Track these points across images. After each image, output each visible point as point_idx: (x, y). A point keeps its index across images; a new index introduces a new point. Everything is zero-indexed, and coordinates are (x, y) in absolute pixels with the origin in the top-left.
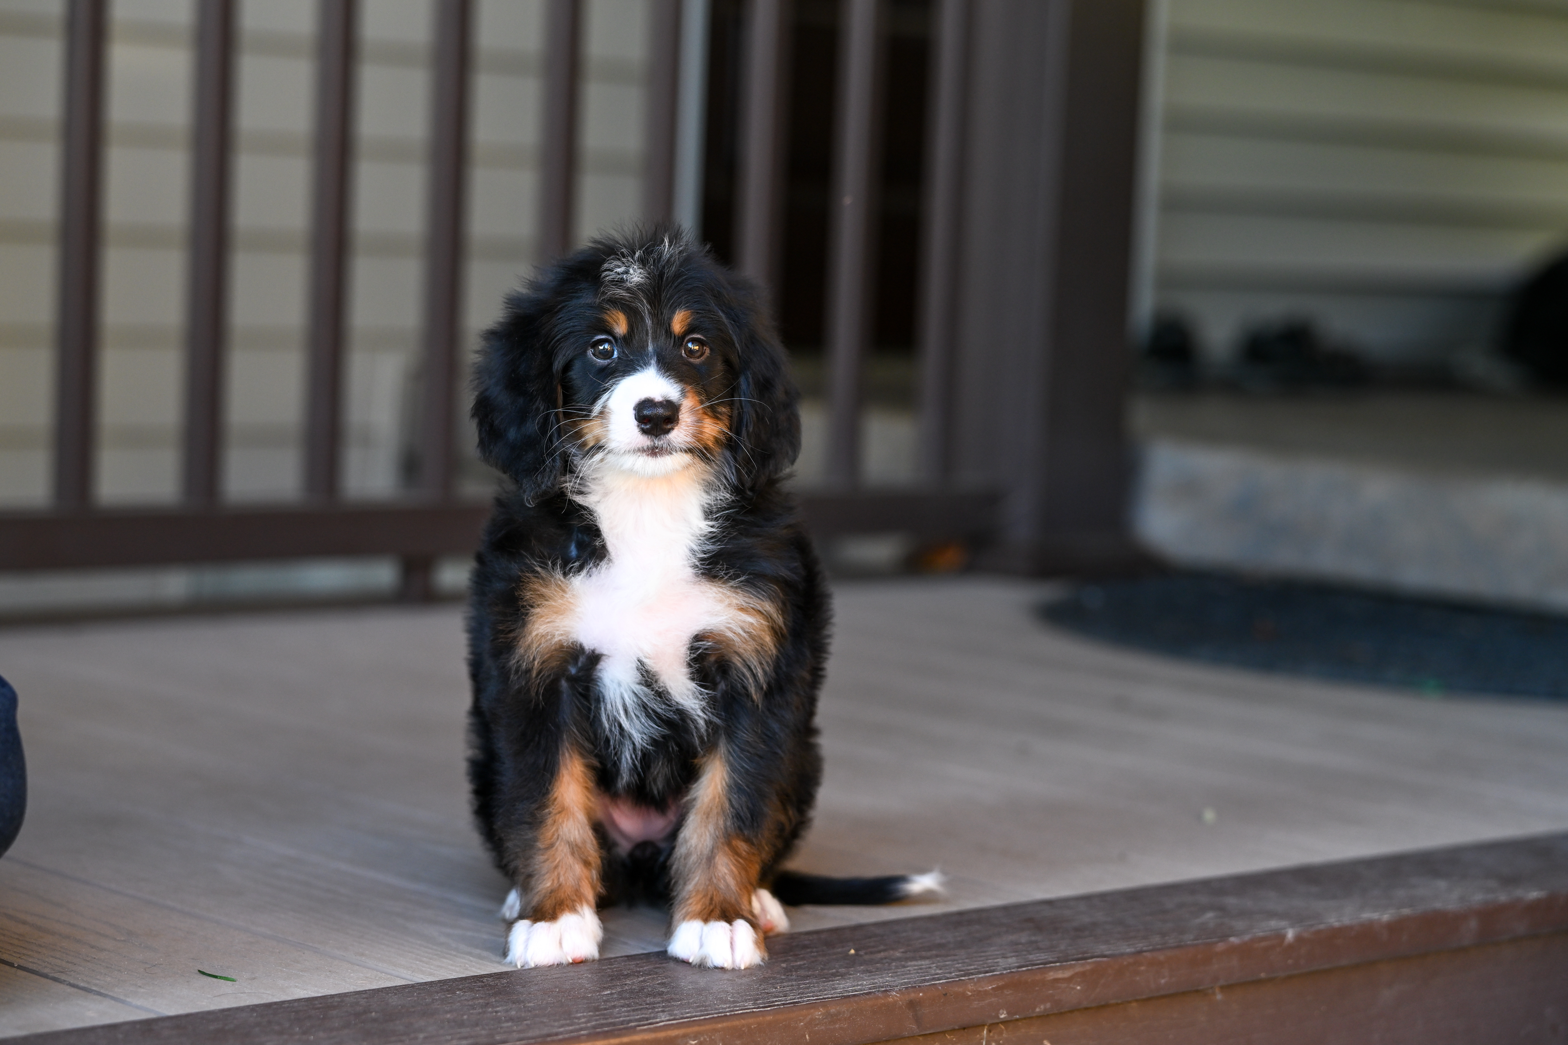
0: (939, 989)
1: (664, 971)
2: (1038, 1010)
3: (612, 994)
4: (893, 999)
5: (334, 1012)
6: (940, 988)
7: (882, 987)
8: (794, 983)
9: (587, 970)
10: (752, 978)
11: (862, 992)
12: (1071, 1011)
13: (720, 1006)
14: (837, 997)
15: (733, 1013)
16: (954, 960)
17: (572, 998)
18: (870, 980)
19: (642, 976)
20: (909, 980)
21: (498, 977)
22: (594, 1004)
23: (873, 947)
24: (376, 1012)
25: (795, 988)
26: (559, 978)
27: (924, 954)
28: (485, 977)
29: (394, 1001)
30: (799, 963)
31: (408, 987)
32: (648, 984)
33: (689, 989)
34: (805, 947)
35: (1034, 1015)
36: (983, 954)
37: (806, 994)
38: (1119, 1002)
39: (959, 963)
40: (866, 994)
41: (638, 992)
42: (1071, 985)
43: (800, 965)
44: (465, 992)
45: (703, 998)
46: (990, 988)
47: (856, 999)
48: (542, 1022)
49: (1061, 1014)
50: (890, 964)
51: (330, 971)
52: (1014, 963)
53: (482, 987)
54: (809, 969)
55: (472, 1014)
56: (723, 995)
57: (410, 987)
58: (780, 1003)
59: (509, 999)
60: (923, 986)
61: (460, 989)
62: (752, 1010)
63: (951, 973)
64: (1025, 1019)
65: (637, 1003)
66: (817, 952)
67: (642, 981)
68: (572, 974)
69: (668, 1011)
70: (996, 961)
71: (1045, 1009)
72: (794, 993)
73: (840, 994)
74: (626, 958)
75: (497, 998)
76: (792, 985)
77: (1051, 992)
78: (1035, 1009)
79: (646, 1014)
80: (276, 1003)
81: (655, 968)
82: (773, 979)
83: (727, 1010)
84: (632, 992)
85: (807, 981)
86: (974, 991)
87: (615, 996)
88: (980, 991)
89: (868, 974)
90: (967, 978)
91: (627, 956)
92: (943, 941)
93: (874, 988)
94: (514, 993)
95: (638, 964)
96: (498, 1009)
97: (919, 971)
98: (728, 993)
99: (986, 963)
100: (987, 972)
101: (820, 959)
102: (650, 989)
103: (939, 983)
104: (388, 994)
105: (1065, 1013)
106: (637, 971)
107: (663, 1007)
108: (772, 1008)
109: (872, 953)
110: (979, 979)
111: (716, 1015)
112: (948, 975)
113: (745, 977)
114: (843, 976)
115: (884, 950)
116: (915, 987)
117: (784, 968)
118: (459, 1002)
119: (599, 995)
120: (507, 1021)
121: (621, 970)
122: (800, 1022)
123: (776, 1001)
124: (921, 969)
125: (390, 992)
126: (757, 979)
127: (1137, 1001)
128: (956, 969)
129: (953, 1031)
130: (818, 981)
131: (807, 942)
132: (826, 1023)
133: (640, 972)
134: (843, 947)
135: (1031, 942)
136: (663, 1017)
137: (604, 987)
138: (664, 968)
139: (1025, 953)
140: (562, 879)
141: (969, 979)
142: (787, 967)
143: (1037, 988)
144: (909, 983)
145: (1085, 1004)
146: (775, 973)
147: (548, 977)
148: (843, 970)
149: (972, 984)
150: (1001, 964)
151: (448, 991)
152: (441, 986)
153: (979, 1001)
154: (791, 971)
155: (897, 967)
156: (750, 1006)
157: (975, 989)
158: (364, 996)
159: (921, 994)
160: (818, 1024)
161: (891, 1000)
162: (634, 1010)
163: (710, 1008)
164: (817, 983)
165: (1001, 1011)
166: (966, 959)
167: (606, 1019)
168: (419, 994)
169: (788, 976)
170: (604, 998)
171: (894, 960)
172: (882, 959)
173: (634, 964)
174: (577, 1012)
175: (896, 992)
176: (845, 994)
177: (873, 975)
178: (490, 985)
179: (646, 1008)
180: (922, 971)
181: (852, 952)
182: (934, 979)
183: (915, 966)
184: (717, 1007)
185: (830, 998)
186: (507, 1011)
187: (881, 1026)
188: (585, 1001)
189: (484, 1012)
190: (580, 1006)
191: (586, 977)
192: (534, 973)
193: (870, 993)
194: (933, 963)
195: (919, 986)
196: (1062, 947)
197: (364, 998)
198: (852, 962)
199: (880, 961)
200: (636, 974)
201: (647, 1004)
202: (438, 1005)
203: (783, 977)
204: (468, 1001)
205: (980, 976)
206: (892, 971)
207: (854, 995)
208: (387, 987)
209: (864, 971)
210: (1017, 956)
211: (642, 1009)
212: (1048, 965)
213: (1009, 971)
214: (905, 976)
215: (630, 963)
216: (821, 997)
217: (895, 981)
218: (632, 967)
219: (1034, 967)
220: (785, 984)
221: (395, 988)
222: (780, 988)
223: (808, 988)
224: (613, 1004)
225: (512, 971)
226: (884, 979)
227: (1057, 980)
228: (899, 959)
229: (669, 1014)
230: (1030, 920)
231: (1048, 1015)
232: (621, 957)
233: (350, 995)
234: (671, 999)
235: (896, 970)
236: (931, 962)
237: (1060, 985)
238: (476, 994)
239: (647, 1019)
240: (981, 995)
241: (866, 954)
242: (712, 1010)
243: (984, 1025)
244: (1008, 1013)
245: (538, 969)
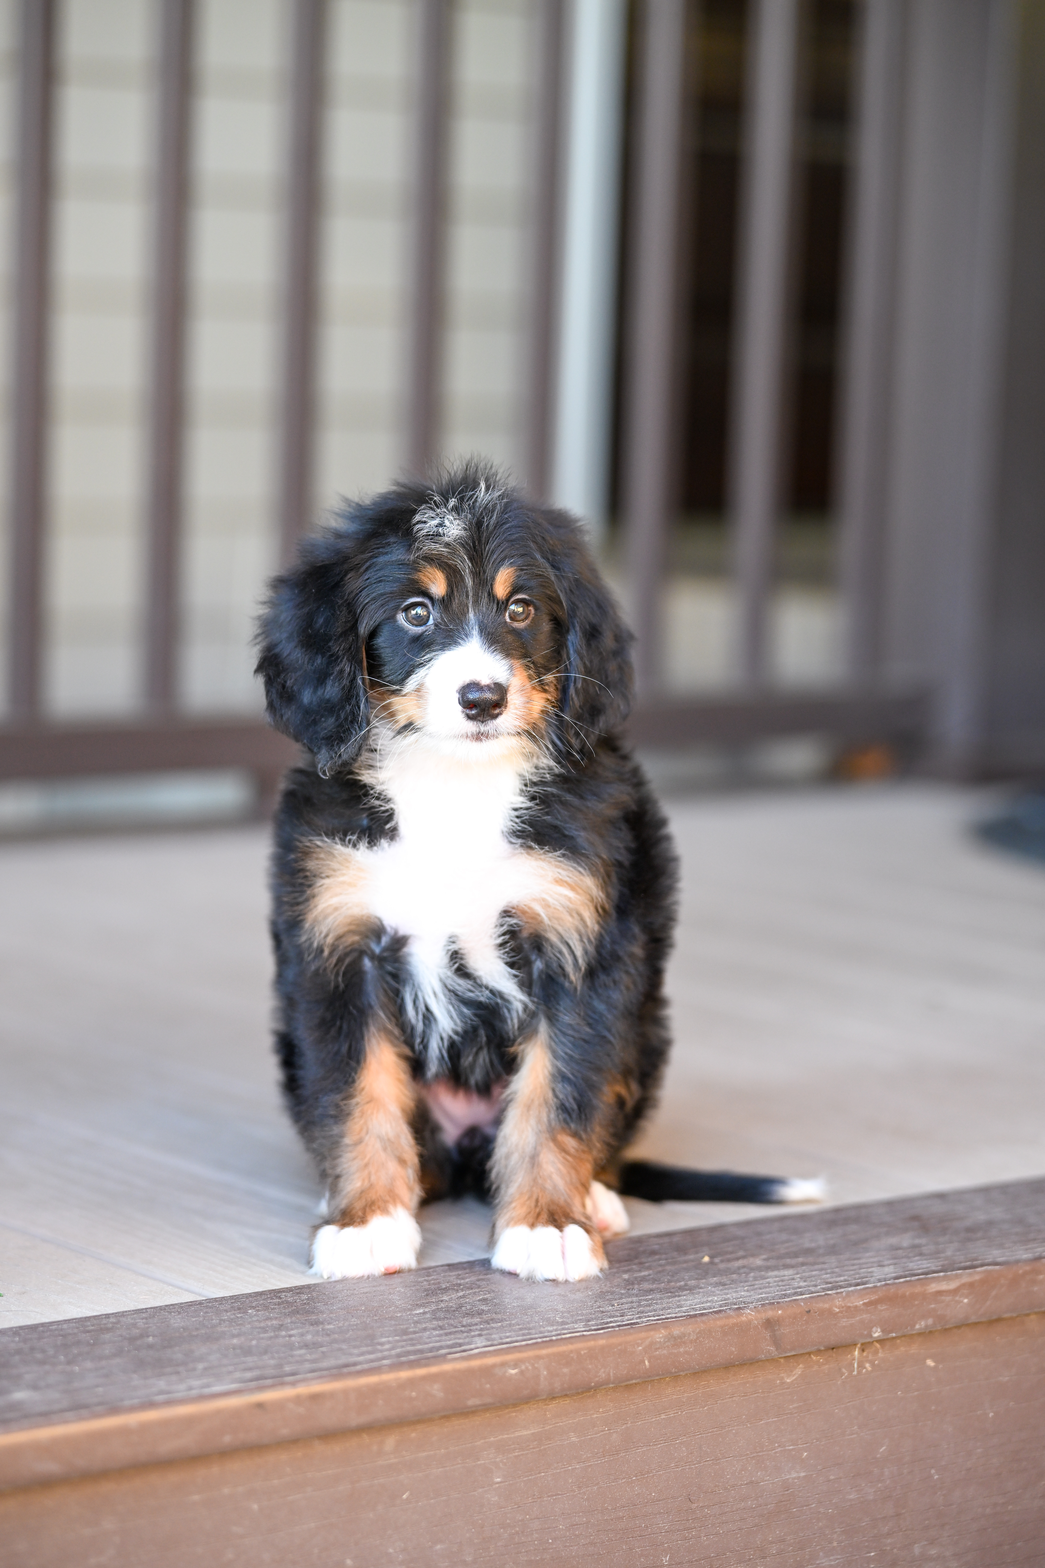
0: (801, 1306)
1: (488, 1284)
2: (917, 1327)
3: (424, 1313)
4: (747, 1318)
5: (107, 1336)
6: (802, 1304)
7: (735, 1304)
8: (635, 1299)
9: (401, 1283)
10: (588, 1293)
11: (711, 1310)
12: (958, 1327)
13: (546, 1329)
14: (681, 1317)
15: (559, 1337)
16: (821, 1270)
17: (379, 1319)
18: (722, 1295)
19: (462, 1290)
20: (767, 1295)
21: (298, 1291)
22: (402, 1327)
23: (731, 1253)
24: (154, 1336)
25: (635, 1305)
26: (367, 1293)
27: (788, 1261)
28: (284, 1292)
29: (177, 1321)
30: (643, 1274)
31: (195, 1305)
32: (467, 1300)
33: (514, 1307)
34: (653, 1253)
35: (914, 1332)
36: (855, 1262)
37: (646, 1313)
38: (1014, 1315)
39: (827, 1274)
40: (716, 1312)
41: (454, 1311)
42: (957, 1298)
43: (645, 1276)
44: (258, 1311)
45: (527, 1318)
46: (861, 1303)
47: (704, 1318)
48: (340, 1349)
49: (946, 1330)
50: (747, 1274)
51: (110, 1284)
52: (891, 1273)
53: (279, 1304)
54: (654, 1281)
55: (263, 1338)
56: (551, 1315)
57: (197, 1305)
58: (614, 1324)
59: (306, 1320)
60: (783, 1302)
61: (253, 1306)
62: (581, 1333)
63: (816, 1286)
64: (904, 1336)
65: (452, 1325)
66: (666, 1259)
67: (461, 1297)
68: (382, 1288)
69: (486, 1335)
70: (870, 1270)
71: (926, 1326)
72: (633, 1311)
73: (685, 1312)
74: (447, 1267)
75: (294, 1318)
76: (632, 1302)
77: (933, 1306)
78: (915, 1326)
79: (460, 1339)
80: (43, 1325)
81: (478, 1280)
82: (611, 1294)
83: (554, 1333)
84: (448, 1311)
85: (650, 1297)
86: (843, 1307)
87: (428, 1316)
88: (849, 1307)
89: (721, 1288)
90: (834, 1292)
91: (449, 1265)
92: (813, 1245)
93: (726, 1305)
94: (313, 1313)
95: (459, 1275)
96: (292, 1332)
97: (780, 1283)
98: (557, 1311)
99: (859, 1274)
100: (858, 1285)
101: (668, 1268)
102: (468, 1307)
103: (801, 1299)
104: (170, 1313)
105: (950, 1329)
106: (457, 1284)
107: (481, 1330)
108: (606, 1330)
109: (729, 1261)
110: (848, 1293)
111: (539, 1340)
112: (813, 1289)
113: (579, 1291)
114: (691, 1289)
115: (743, 1257)
116: (773, 1303)
117: (625, 1280)
118: (249, 1323)
119: (410, 1315)
120: (301, 1348)
121: (439, 1283)
122: (638, 1346)
123: (611, 1322)
124: (782, 1281)
125: (173, 1310)
126: (593, 1295)
127: (1036, 1313)
128: (822, 1281)
129: (818, 1352)
130: (662, 1296)
131: (656, 1247)
132: (668, 1347)
133: (460, 1285)
134: (697, 1253)
135: (914, 1247)
136: (480, 1342)
137: (417, 1305)
138: (489, 1280)
139: (904, 1260)
140: (373, 1178)
141: (837, 1293)
142: (629, 1279)
143: (916, 1303)
144: (767, 1298)
145: (973, 1319)
146: (615, 1286)
147: (355, 1291)
148: (692, 1283)
149: (840, 1299)
150: (875, 1275)
151: (239, 1309)
152: (232, 1303)
153: (848, 1318)
154: (633, 1284)
155: (755, 1279)
156: (581, 1328)
157: (843, 1305)
158: (144, 1315)
159: (780, 1312)
160: (659, 1348)
161: (744, 1319)
162: (446, 1334)
163: (533, 1331)
164: (661, 1298)
165: (874, 1329)
166: (837, 1267)
167: (413, 1345)
168: (206, 1312)
169: (628, 1290)
170: (415, 1318)
171: (752, 1269)
172: (739, 1268)
173: (455, 1275)
174: (382, 1336)
175: (751, 1310)
176: (691, 1313)
177: (726, 1289)
178: (287, 1302)
179: (461, 1331)
180: (783, 1283)
181: (706, 1259)
182: (796, 1294)
183: (776, 1277)
184: (542, 1329)
185: (673, 1318)
186: (302, 1335)
187: (734, 1349)
188: (393, 1322)
189: (277, 1337)
190: (386, 1329)
191: (399, 1291)
192: (339, 1287)
193: (720, 1311)
194: (797, 1274)
195: (778, 1303)
196: (949, 1253)
197: (143, 1319)
198: (704, 1271)
199: (737, 1271)
200: (456, 1287)
201: (463, 1326)
202: (226, 1327)
203: (623, 1292)
204: (260, 1322)
205: (850, 1289)
206: (749, 1283)
207: (702, 1315)
208: (172, 1305)
209: (717, 1283)
210: (895, 1264)
211: (456, 1332)
212: (931, 1276)
213: (883, 1283)
214: (763, 1290)
215: (451, 1274)
216: (664, 1317)
217: (750, 1296)
218: (452, 1279)
219: (913, 1278)
220: (624, 1300)
221: (180, 1305)
222: (618, 1305)
223: (649, 1305)
224: (424, 1326)
225: (315, 1285)
226: (738, 1294)
227: (940, 1293)
228: (759, 1269)
229: (486, 1339)
230: (915, 1218)
231: (931, 1332)
232: (442, 1266)
233: (128, 1315)
234: (492, 1320)
235: (753, 1283)
236: (795, 1272)
237: (943, 1298)
238: (270, 1313)
239: (460, 1345)
240: (851, 1311)
241: (722, 1261)
242: (536, 1334)
243: (855, 1345)
244: (883, 1331)
245: (345, 1282)
